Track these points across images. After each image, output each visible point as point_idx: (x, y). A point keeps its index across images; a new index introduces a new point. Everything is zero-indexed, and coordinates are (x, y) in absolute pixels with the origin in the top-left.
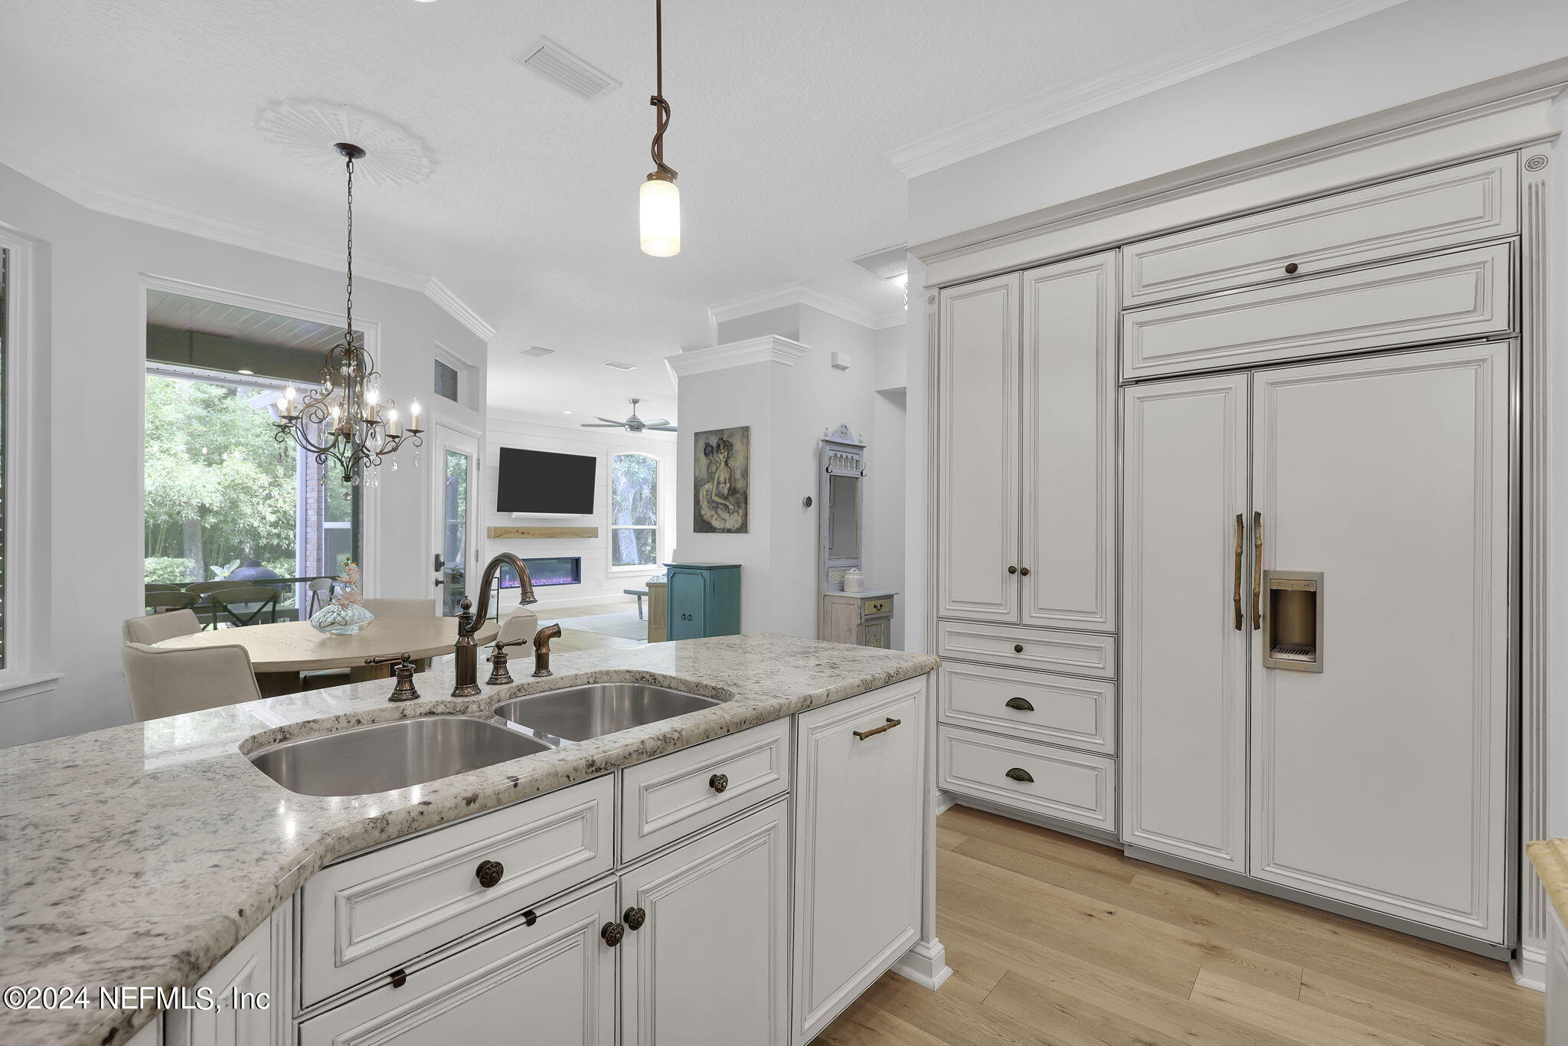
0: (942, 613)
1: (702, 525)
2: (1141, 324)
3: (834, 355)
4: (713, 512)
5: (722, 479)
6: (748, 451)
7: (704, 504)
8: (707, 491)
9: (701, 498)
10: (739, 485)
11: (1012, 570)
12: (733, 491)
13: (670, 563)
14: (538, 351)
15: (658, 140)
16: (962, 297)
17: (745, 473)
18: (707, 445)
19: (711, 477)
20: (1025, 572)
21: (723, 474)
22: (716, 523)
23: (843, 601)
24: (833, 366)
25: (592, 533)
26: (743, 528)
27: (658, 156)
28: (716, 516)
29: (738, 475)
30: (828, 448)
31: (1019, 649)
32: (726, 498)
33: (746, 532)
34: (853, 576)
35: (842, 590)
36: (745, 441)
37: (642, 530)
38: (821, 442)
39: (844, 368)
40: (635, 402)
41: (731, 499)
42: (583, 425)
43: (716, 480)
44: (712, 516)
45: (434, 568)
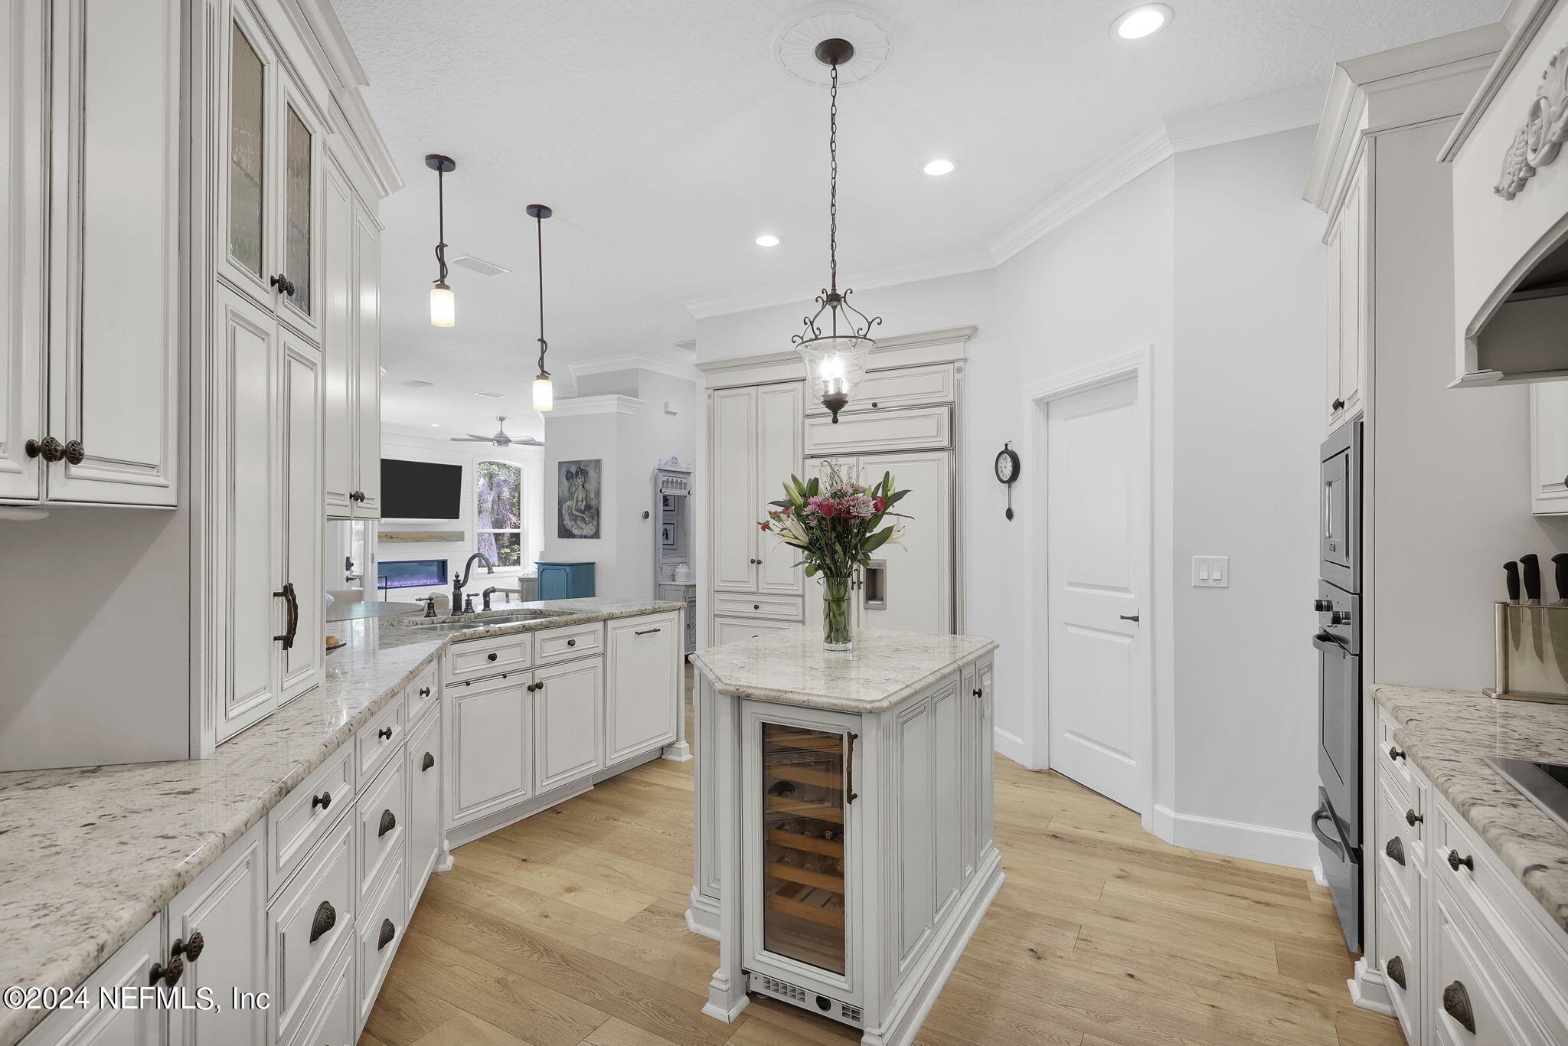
0: (717, 588)
1: (565, 533)
2: (813, 426)
3: (666, 404)
4: (573, 523)
5: (580, 498)
6: (599, 477)
7: (566, 517)
8: (568, 507)
9: (564, 511)
10: (593, 503)
11: (753, 561)
12: (588, 507)
13: (538, 561)
14: (419, 383)
15: (542, 358)
16: (726, 397)
17: (598, 494)
18: (569, 472)
19: (571, 496)
20: (759, 562)
21: (580, 495)
22: (575, 531)
23: (674, 588)
24: (666, 413)
25: (459, 537)
26: (596, 535)
27: (542, 367)
28: (575, 526)
29: (592, 495)
30: (662, 474)
31: (756, 607)
32: (583, 512)
33: (599, 538)
34: (682, 570)
35: (674, 580)
36: (597, 470)
37: (500, 534)
38: (656, 471)
39: (675, 414)
40: (502, 419)
41: (587, 513)
42: (453, 440)
43: (575, 498)
44: (573, 526)
45: (345, 568)
